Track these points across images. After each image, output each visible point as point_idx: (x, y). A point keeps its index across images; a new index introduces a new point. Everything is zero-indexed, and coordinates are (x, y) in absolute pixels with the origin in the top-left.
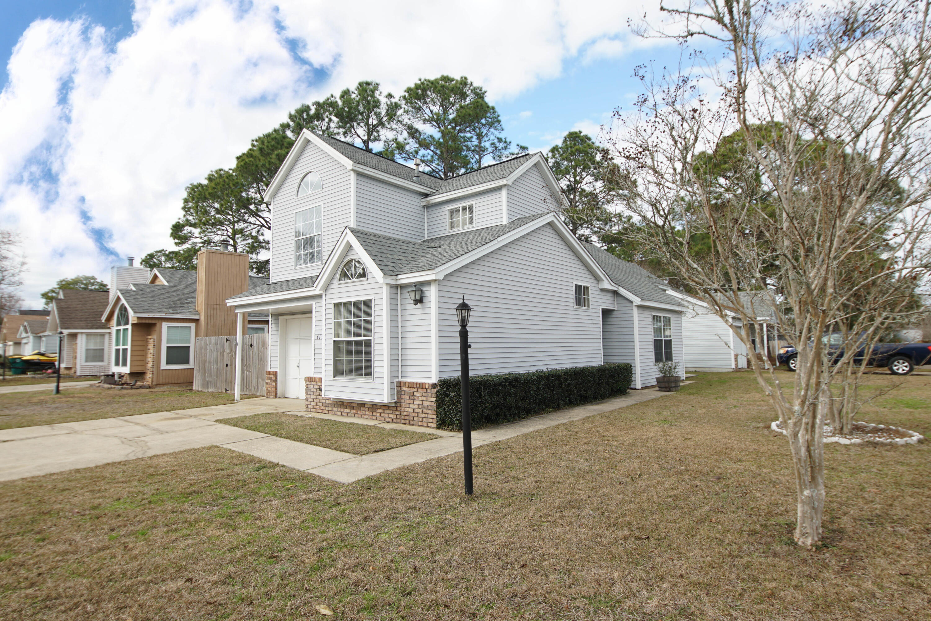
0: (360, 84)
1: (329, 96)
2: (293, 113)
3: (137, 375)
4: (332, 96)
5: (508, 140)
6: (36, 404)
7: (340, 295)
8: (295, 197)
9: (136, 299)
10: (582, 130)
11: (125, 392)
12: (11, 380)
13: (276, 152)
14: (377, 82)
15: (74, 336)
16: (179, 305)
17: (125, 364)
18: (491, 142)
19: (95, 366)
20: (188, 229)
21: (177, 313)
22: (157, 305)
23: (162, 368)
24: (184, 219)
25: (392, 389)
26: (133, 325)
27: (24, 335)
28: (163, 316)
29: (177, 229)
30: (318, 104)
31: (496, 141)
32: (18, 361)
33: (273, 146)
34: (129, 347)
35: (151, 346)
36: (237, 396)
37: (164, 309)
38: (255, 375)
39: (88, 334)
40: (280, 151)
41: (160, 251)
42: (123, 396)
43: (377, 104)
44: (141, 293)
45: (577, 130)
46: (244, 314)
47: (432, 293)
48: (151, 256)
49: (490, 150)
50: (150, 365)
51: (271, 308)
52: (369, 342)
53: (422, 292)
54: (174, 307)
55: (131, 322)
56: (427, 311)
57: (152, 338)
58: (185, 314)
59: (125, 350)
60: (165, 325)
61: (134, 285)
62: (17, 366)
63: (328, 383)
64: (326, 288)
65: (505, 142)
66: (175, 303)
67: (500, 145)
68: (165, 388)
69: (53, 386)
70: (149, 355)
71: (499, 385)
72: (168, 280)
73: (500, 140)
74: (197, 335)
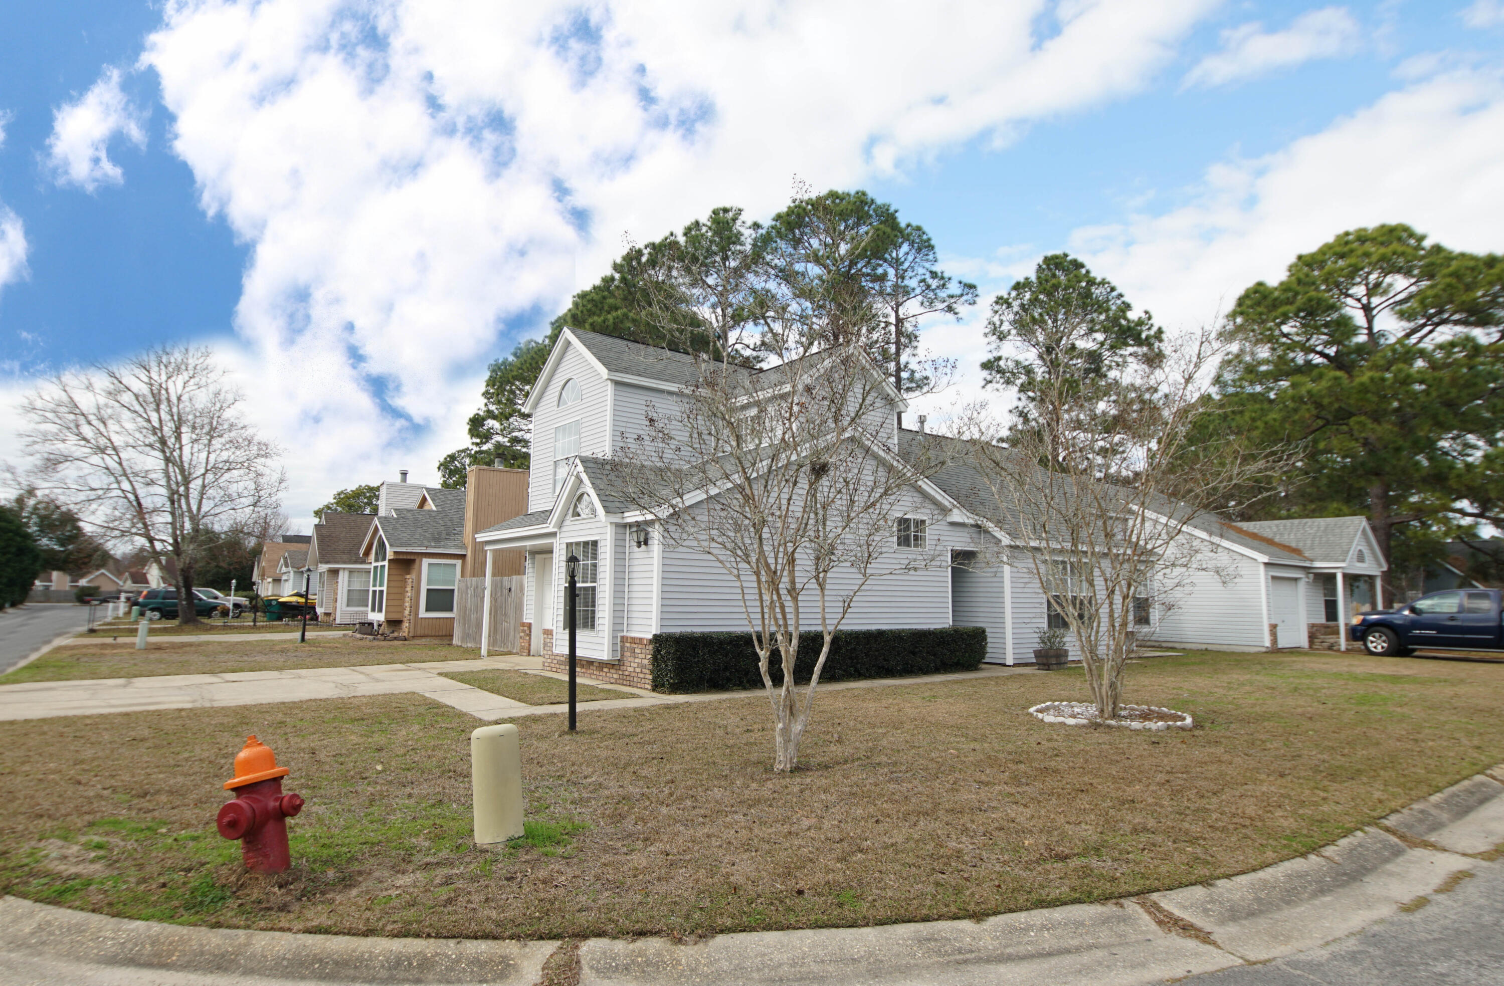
0: (715, 212)
1: (667, 234)
2: (619, 261)
3: (394, 624)
4: (672, 234)
5: (946, 275)
6: (277, 652)
7: (576, 533)
8: (555, 408)
9: (395, 529)
10: (1067, 252)
11: (376, 643)
12: (263, 627)
13: (590, 320)
14: (741, 207)
15: (335, 572)
16: (444, 536)
17: (380, 610)
18: (919, 278)
19: (357, 612)
20: (491, 423)
21: (439, 547)
22: (417, 536)
23: (421, 616)
24: (485, 409)
25: (614, 644)
26: (390, 561)
27: (284, 569)
28: (423, 550)
29: (476, 423)
30: (653, 246)
31: (928, 276)
32: (274, 603)
33: (589, 311)
34: (385, 588)
35: (409, 589)
36: (484, 651)
37: (426, 543)
38: (512, 628)
39: (351, 571)
40: (596, 318)
41: (464, 451)
42: (372, 647)
43: (736, 239)
44: (402, 521)
45: (1058, 252)
46: (495, 551)
47: (656, 534)
48: (452, 458)
49: (918, 291)
50: (407, 612)
51: (528, 543)
52: (594, 588)
53: (647, 533)
54: (437, 539)
55: (388, 557)
56: (651, 555)
57: (411, 578)
58: (450, 547)
59: (381, 592)
60: (426, 562)
61: (396, 510)
62: (272, 609)
63: (559, 636)
64: (560, 524)
65: (942, 278)
66: (440, 533)
67: (934, 283)
68: (424, 641)
69: (297, 635)
70: (407, 599)
71: (728, 644)
72: (437, 502)
73: (934, 275)
74: (463, 575)
